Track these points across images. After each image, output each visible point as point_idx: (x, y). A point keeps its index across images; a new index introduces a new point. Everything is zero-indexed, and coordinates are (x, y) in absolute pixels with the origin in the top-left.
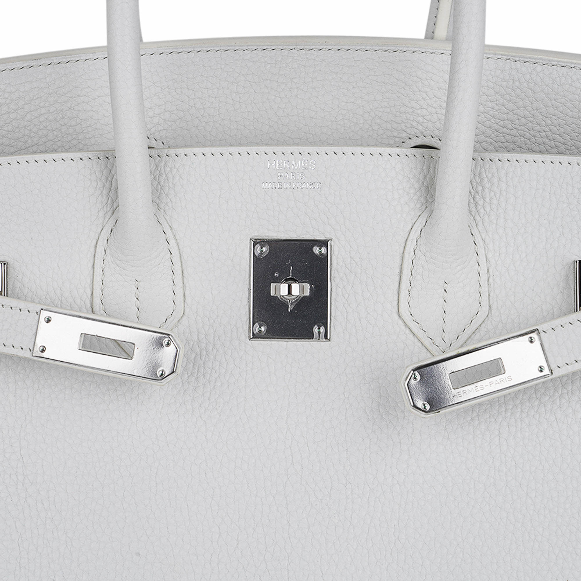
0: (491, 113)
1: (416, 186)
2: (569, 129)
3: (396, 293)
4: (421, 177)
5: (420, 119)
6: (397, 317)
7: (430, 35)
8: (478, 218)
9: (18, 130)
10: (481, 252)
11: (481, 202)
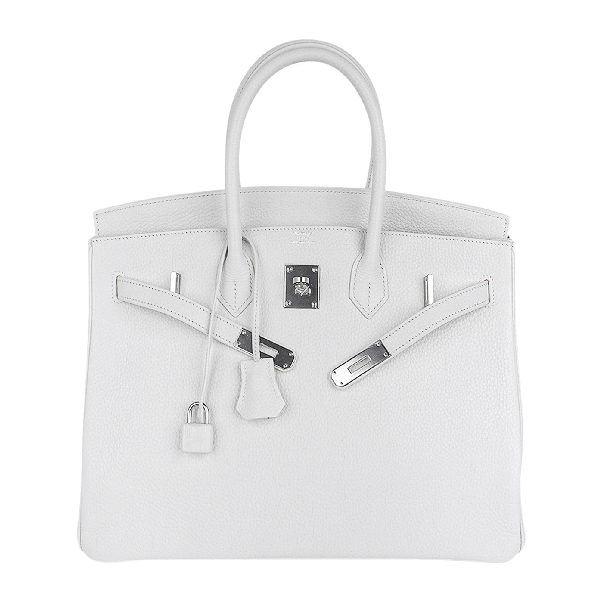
0: (393, 221)
1: (357, 243)
2: (427, 230)
3: (348, 288)
4: (359, 240)
5: (362, 223)
6: (348, 298)
7: (368, 187)
8: (383, 258)
9: (185, 225)
10: (385, 272)
11: (384, 252)
